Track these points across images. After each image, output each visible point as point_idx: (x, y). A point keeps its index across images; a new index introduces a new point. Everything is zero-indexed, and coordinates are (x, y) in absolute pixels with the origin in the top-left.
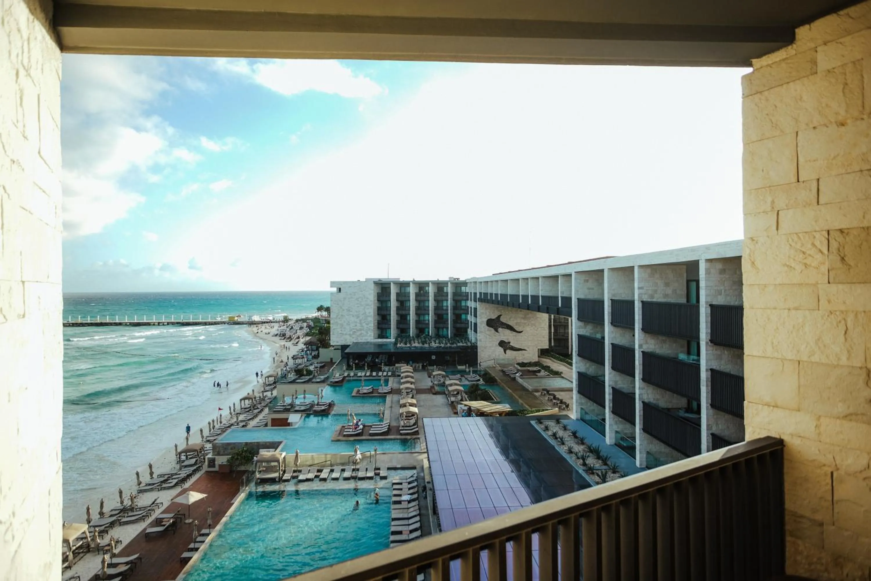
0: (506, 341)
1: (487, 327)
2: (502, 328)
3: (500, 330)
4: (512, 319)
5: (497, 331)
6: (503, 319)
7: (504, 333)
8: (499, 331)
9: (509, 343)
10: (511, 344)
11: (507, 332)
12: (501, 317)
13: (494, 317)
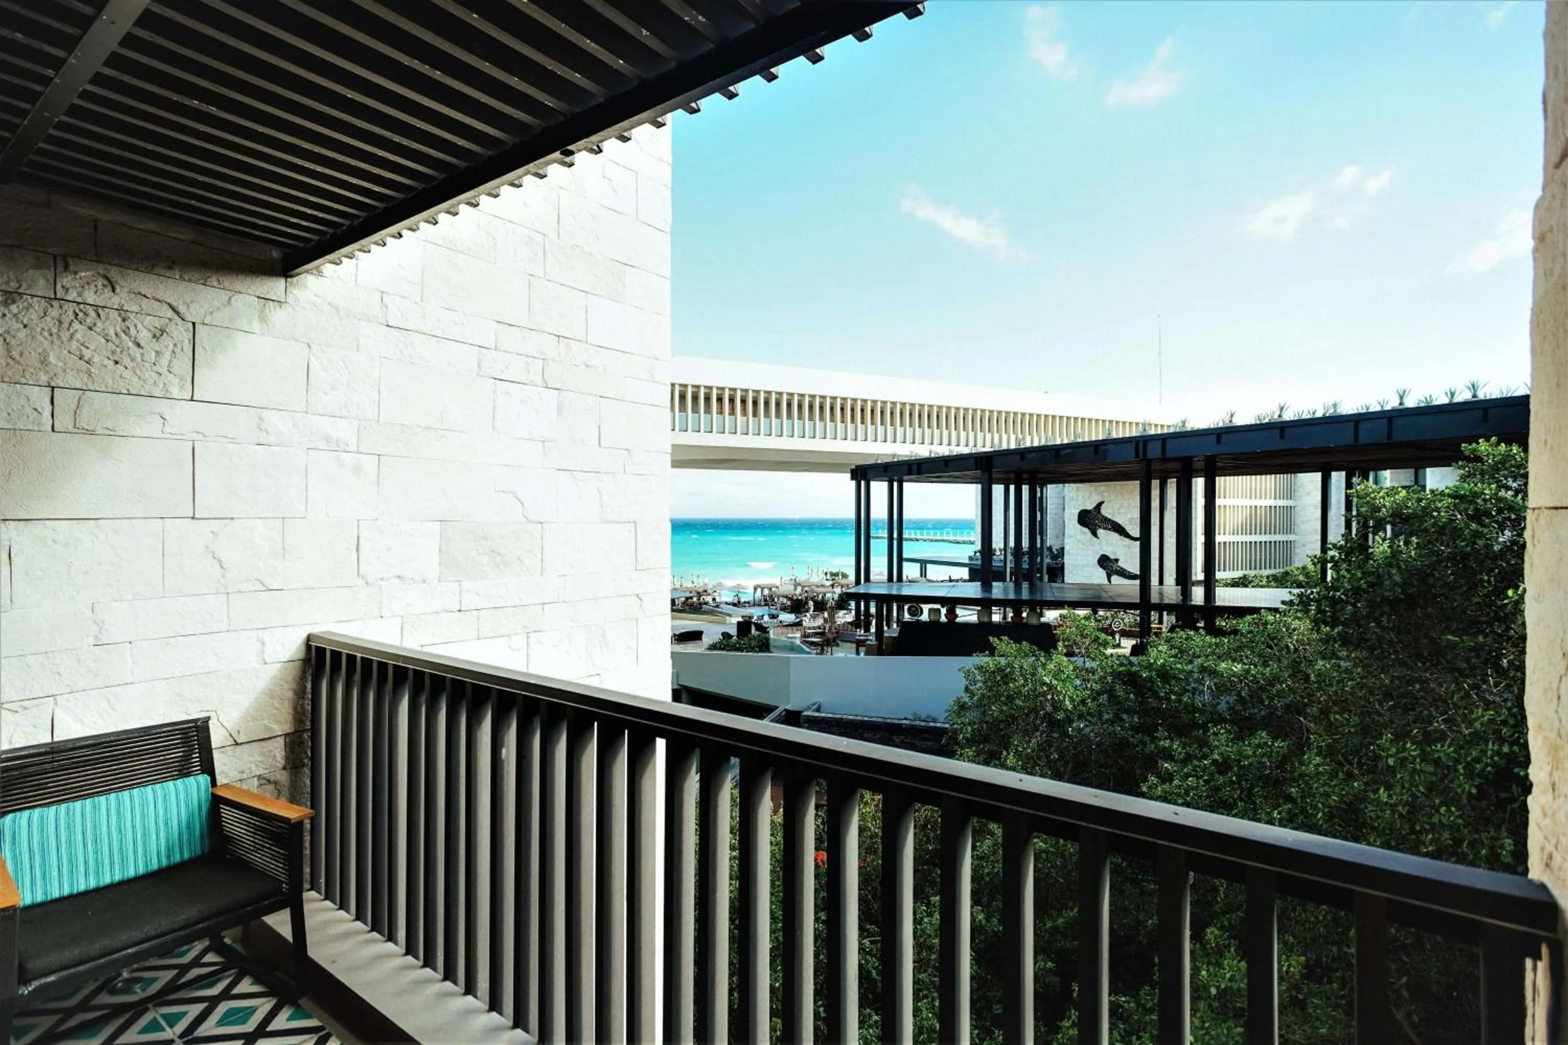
0: (1112, 557)
1: (1079, 526)
2: (1105, 529)
3: (1101, 532)
4: (1123, 510)
5: (1095, 534)
6: (1106, 511)
7: (1108, 541)
8: (1099, 535)
9: (1117, 560)
10: (1120, 564)
11: (1114, 536)
12: (1103, 505)
13: (1090, 506)
